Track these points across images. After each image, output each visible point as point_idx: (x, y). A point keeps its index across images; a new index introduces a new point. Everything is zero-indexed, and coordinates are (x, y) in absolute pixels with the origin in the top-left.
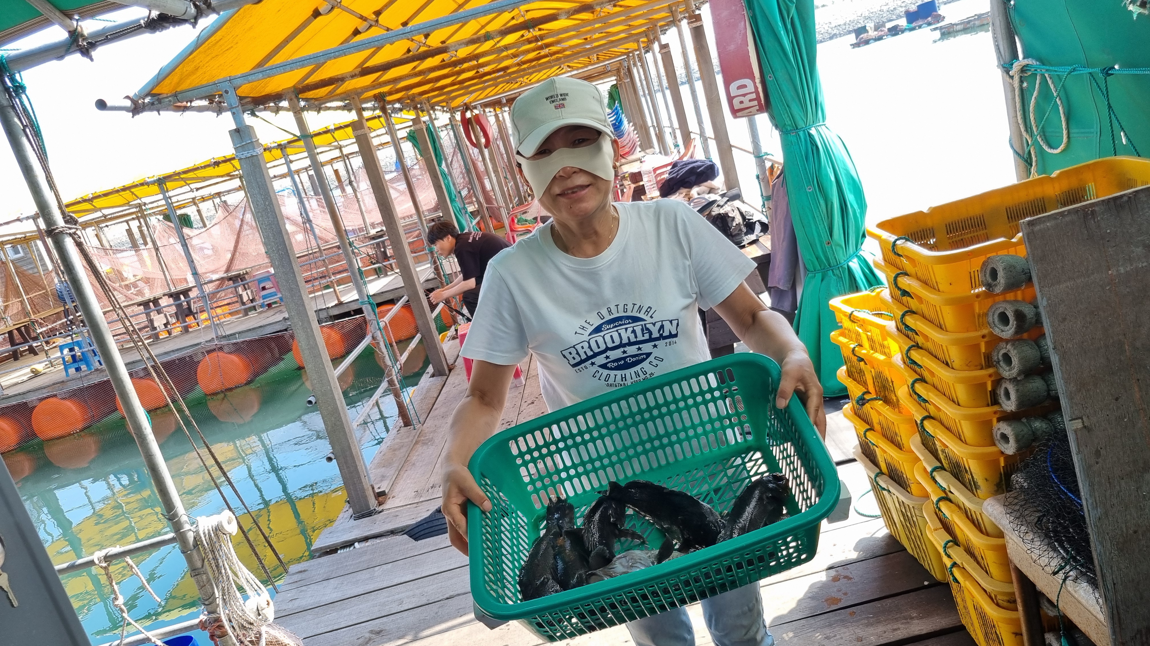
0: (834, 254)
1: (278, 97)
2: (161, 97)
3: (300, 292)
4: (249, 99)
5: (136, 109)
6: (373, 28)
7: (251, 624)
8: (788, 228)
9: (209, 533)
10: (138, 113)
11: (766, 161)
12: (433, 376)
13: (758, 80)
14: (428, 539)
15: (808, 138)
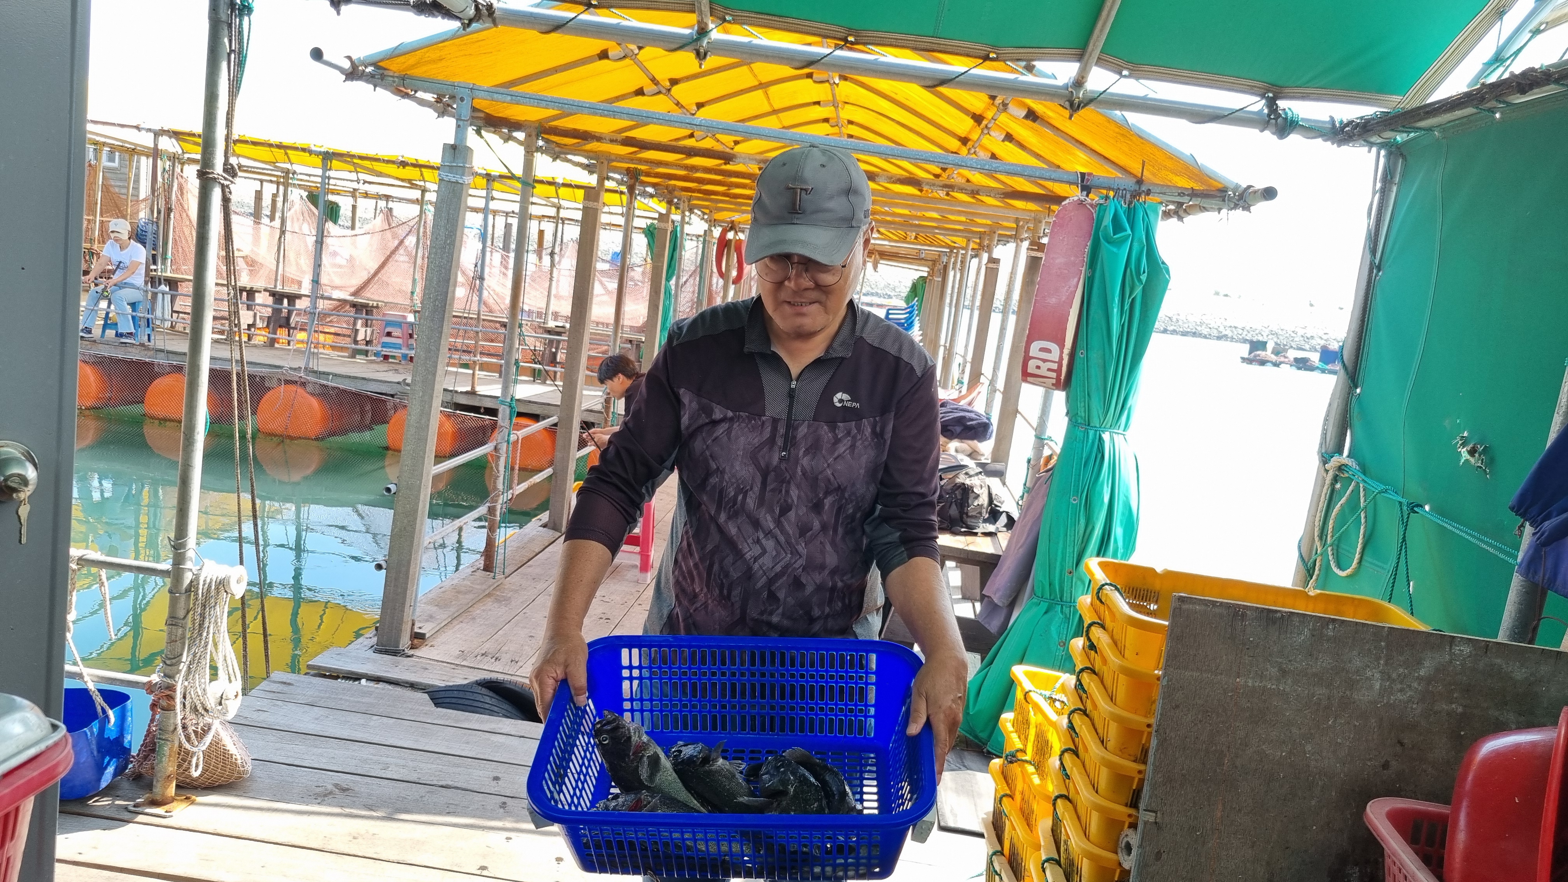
0: (1072, 587)
1: (516, 126)
2: (386, 72)
3: (438, 357)
4: (482, 115)
5: (353, 73)
6: (661, 96)
7: (206, 710)
8: (1033, 534)
9: (210, 583)
10: (352, 80)
11: (1046, 447)
12: (545, 526)
13: (1066, 351)
14: (451, 711)
15: (1097, 440)
